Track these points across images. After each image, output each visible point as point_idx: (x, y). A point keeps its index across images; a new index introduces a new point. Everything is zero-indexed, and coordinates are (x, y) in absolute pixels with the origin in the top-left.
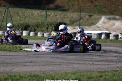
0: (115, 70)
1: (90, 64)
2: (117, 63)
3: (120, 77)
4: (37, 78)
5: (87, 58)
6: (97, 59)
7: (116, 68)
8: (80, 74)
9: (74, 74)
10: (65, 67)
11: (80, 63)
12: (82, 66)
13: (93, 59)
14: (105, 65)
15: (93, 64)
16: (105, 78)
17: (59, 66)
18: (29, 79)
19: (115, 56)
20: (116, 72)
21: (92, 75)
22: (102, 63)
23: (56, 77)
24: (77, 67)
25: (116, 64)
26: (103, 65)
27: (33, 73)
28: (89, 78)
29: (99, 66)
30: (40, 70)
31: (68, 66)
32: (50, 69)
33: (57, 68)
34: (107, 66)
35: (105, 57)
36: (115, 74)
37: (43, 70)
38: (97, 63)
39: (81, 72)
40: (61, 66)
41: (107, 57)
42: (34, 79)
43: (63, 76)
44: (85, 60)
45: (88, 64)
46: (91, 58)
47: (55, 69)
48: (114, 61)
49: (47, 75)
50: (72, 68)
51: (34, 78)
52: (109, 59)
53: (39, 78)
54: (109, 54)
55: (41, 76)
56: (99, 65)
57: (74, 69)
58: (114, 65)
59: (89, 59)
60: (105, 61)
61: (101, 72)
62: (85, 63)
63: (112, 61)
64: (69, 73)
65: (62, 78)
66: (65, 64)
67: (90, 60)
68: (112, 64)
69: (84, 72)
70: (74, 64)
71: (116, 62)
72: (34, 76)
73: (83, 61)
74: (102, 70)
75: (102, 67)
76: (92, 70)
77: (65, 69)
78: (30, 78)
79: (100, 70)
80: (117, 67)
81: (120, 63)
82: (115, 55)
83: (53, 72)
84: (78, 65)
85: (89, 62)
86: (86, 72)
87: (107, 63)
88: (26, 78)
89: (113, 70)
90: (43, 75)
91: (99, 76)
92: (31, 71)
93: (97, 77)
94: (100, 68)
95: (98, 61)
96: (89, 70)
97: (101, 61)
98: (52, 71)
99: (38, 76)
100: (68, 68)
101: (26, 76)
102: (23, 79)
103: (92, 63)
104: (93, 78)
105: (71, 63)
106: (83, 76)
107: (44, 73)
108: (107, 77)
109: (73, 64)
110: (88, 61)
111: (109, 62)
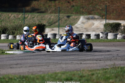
0: (105, 68)
1: (78, 64)
2: (106, 61)
3: (113, 75)
4: (27, 79)
5: (73, 58)
6: (84, 58)
7: (105, 66)
8: (70, 73)
9: (63, 73)
10: (53, 67)
11: (67, 63)
12: (70, 66)
13: (79, 59)
14: (93, 63)
15: (81, 63)
16: (97, 76)
17: (46, 66)
18: (19, 81)
19: (101, 55)
20: (107, 70)
21: (83, 74)
22: (90, 62)
23: (46, 77)
24: (65, 67)
25: (104, 62)
26: (91, 64)
27: (22, 75)
28: (81, 77)
29: (88, 65)
30: (28, 71)
31: (55, 66)
32: (39, 70)
33: (44, 69)
34: (95, 64)
35: (91, 56)
36: (106, 72)
37: (31, 71)
38: (85, 62)
39: (70, 72)
40: (48, 67)
41: (93, 56)
42: (23, 81)
43: (54, 76)
44: (71, 59)
45: (76, 63)
46: (77, 58)
47: (43, 70)
48: (101, 59)
49: (36, 76)
50: (61, 68)
51: (24, 79)
52: (96, 57)
53: (29, 79)
54: (94, 53)
55: (31, 77)
56: (87, 63)
57: (63, 69)
58: (102, 64)
59: (75, 59)
60: (93, 60)
61: (91, 71)
62: (72, 62)
63: (100, 59)
64: (58, 73)
65: (52, 78)
66: (52, 65)
67: (77, 59)
68: (100, 63)
69: (73, 71)
70: (62, 64)
71: (104, 60)
72: (24, 77)
73: (70, 60)
74: (92, 69)
75: (91, 65)
76: (82, 69)
77: (53, 69)
78: (20, 79)
79: (90, 69)
80: (107, 65)
81: (108, 61)
82: (100, 53)
83: (42, 73)
84: (66, 65)
85: (76, 62)
86: (76, 71)
87: (95, 62)
88: (15, 79)
89: (103, 68)
90: (32, 76)
91: (90, 75)
92: (19, 73)
93: (89, 75)
94: (89, 67)
95: (85, 60)
96: (78, 70)
97: (88, 60)
98: (40, 71)
99: (27, 77)
100: (56, 68)
101: (16, 78)
102: (13, 81)
103: (79, 62)
104: (84, 76)
105: (57, 63)
106: (74, 75)
107: (32, 74)
108: (99, 75)
109: (60, 64)
110: (74, 60)
111: (97, 61)
